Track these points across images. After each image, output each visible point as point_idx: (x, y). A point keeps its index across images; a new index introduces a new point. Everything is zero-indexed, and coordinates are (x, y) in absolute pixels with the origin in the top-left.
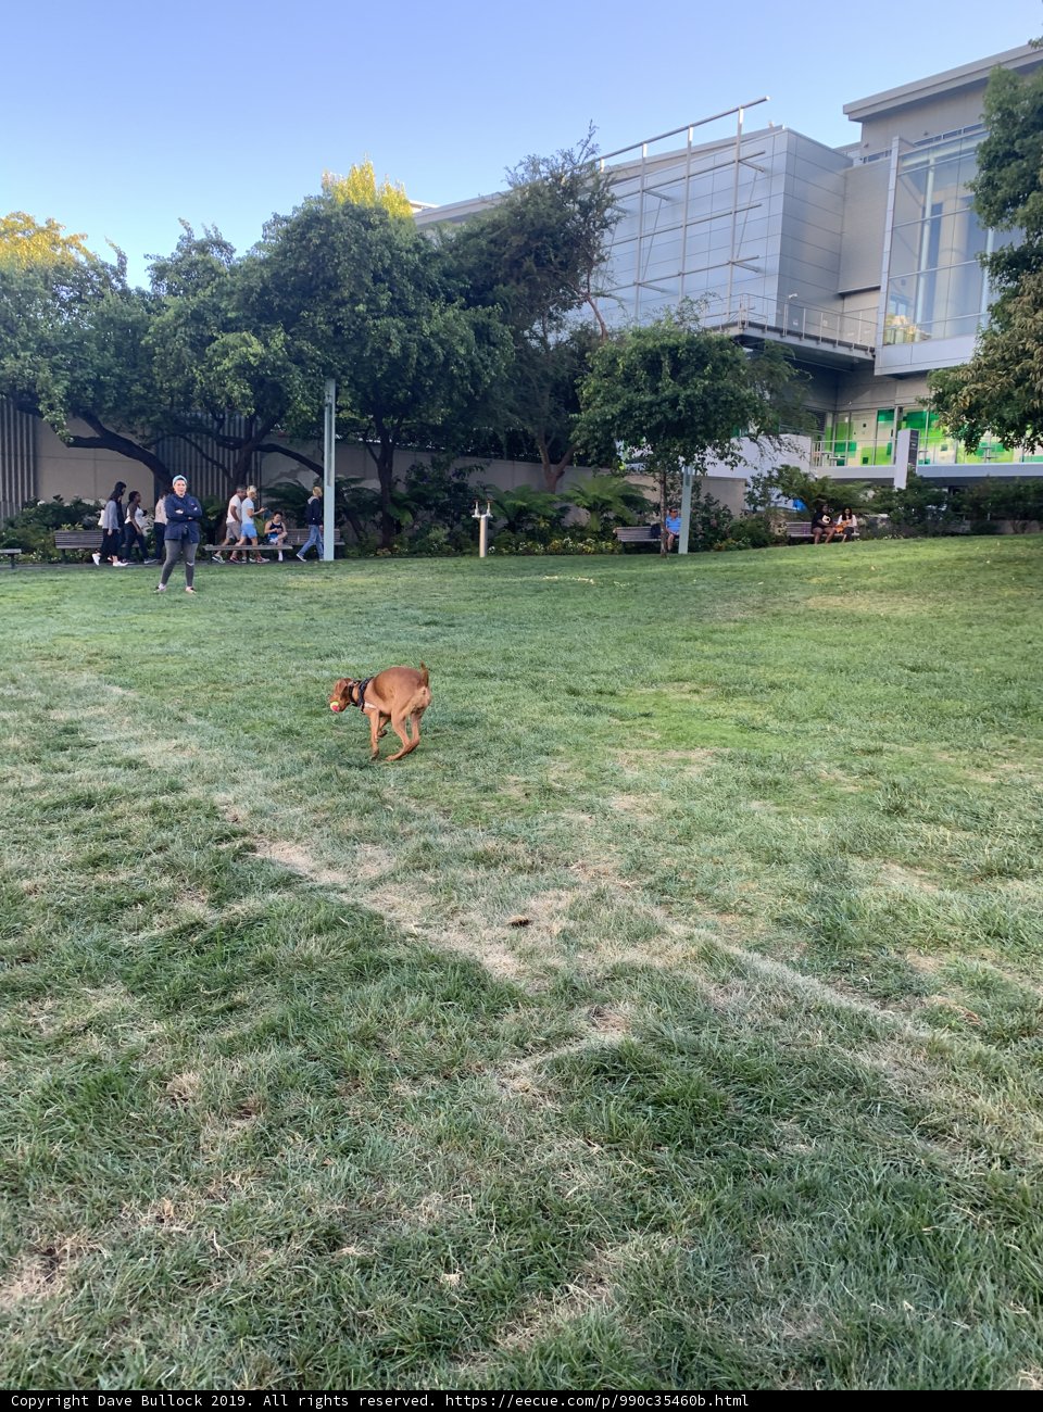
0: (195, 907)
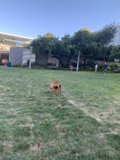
0: (60, 106)
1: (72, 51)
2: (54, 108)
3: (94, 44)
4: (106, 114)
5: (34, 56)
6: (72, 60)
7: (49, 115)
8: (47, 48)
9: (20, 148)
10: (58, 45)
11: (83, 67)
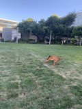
0: (38, 68)
1: (46, 30)
2: (34, 69)
3: (61, 26)
4: (69, 73)
5: (20, 34)
6: (46, 37)
7: (31, 74)
8: (29, 29)
9: (12, 96)
10: (36, 26)
11: (54, 42)
